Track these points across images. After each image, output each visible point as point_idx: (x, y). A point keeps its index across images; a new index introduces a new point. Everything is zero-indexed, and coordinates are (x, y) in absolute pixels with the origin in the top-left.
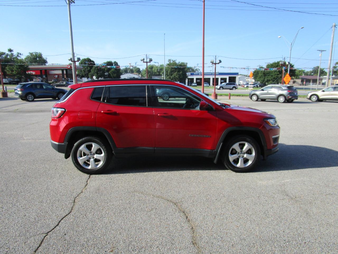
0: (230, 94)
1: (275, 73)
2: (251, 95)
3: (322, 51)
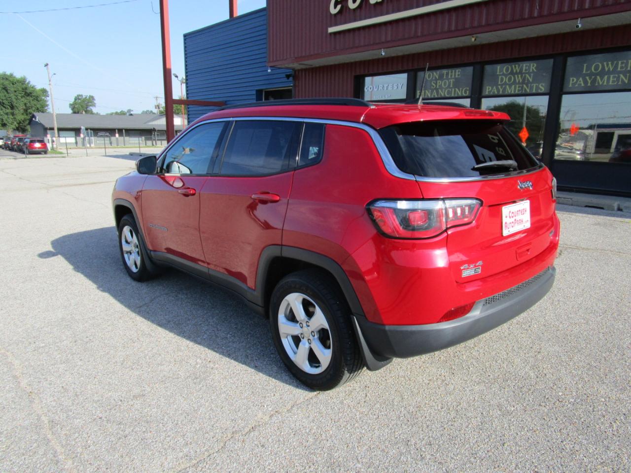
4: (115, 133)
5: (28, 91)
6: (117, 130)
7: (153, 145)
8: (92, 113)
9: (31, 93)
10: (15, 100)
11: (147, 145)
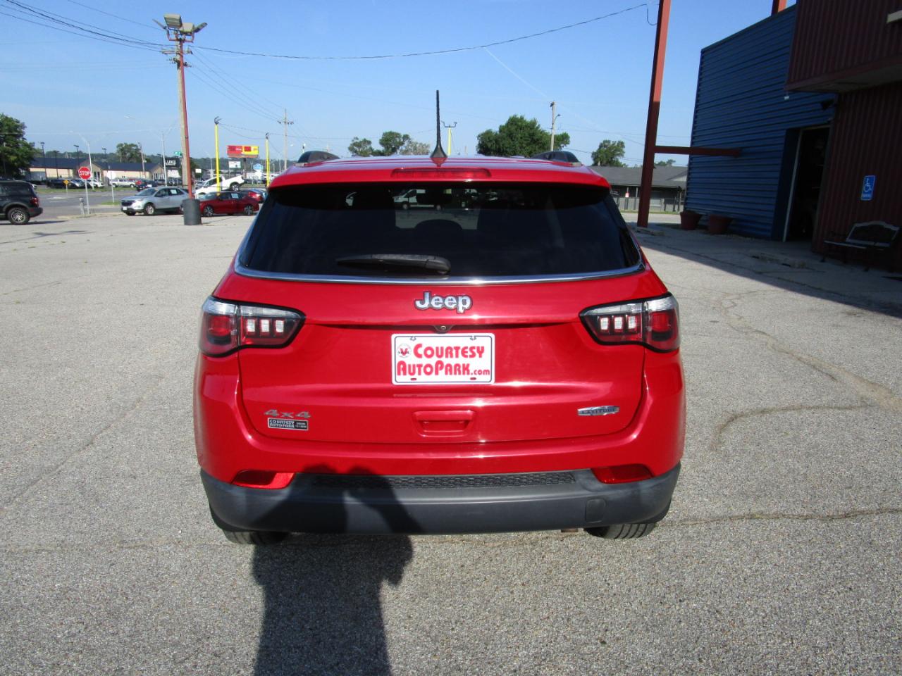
4: (626, 192)
5: (535, 138)
6: (628, 189)
7: (674, 210)
8: (618, 165)
9: (538, 140)
10: (519, 148)
11: (667, 210)
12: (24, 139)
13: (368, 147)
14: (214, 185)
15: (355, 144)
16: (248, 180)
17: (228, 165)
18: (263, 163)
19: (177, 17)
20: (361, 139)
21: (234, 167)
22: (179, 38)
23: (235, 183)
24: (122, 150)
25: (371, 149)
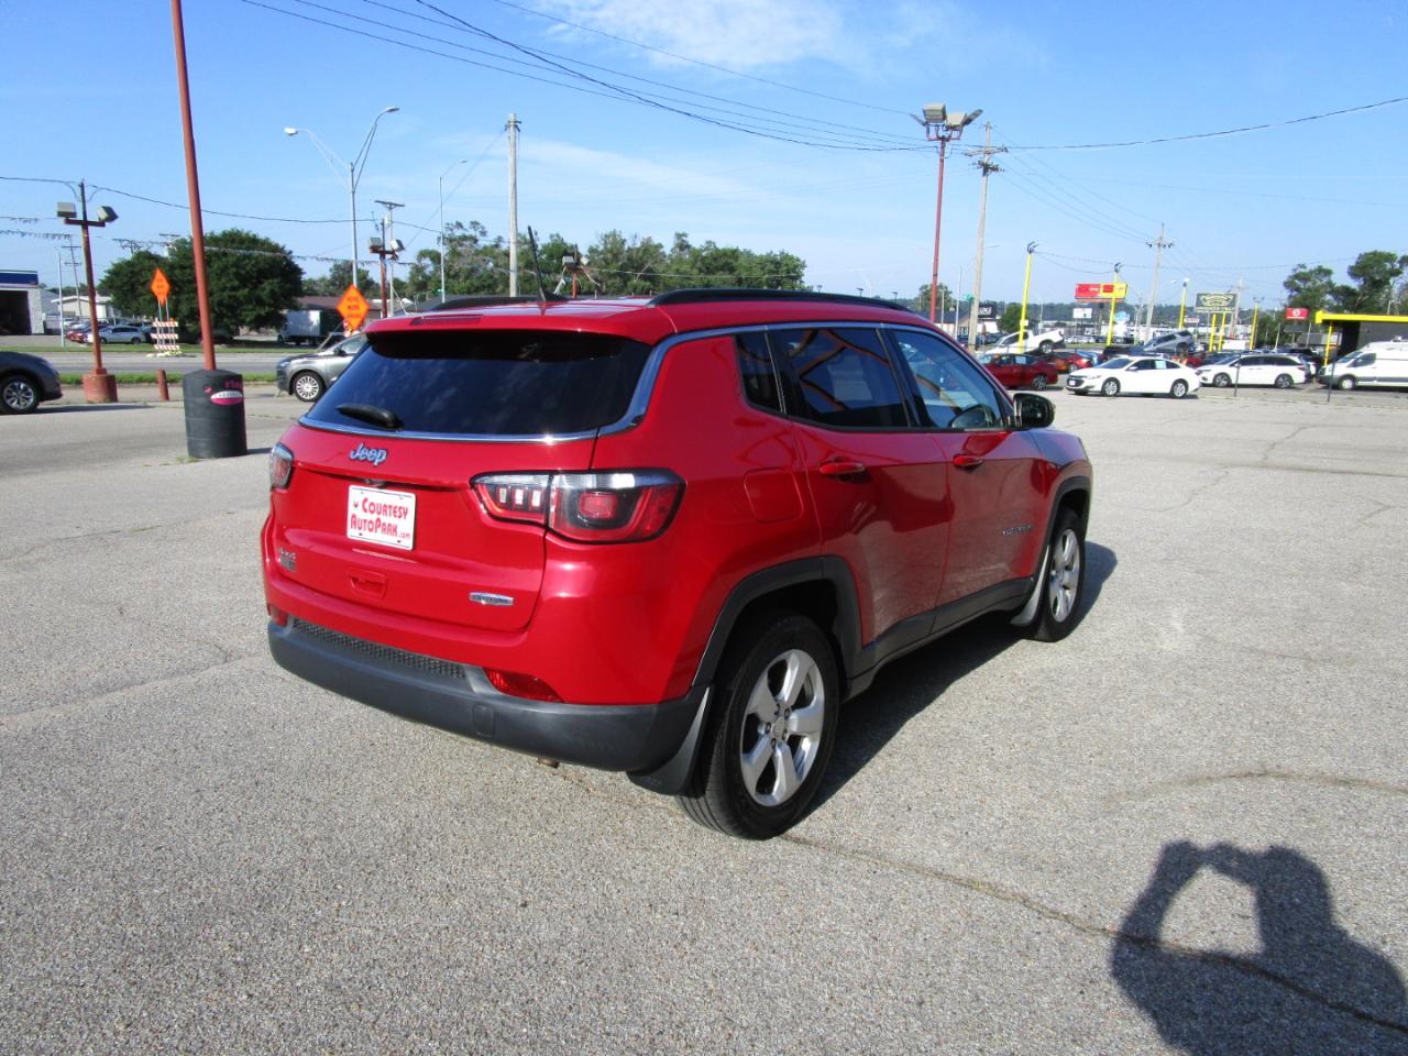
0: (164, 373)
1: (219, 279)
2: (289, 377)
3: (391, 204)
12: (801, 282)
13: (1325, 280)
14: (1015, 344)
15: (1297, 276)
16: (1102, 338)
17: (1071, 314)
18: (1129, 309)
19: (940, 107)
20: (1311, 266)
21: (1081, 316)
22: (940, 135)
23: (1047, 342)
24: (925, 294)
25: (1330, 284)
